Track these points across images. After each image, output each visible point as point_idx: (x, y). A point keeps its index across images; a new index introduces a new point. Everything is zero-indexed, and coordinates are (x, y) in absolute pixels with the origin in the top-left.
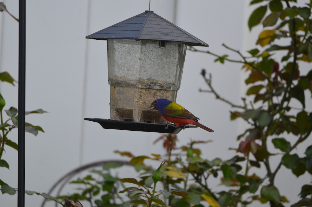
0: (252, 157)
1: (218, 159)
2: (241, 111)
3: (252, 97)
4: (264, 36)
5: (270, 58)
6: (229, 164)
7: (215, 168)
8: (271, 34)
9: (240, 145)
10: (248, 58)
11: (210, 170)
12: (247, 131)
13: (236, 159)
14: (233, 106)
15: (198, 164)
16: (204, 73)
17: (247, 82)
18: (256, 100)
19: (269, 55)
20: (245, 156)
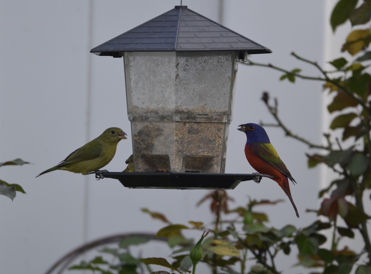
0: (341, 222)
1: (289, 227)
2: (325, 153)
3: (339, 133)
4: (354, 39)
5: (363, 72)
6: (307, 233)
7: (286, 240)
8: (364, 36)
9: (323, 204)
10: (331, 72)
11: (279, 243)
12: (333, 183)
13: (317, 226)
14: (312, 146)
15: (260, 235)
16: (265, 97)
17: (331, 109)
18: (345, 136)
19: (363, 68)
20: (331, 221)
